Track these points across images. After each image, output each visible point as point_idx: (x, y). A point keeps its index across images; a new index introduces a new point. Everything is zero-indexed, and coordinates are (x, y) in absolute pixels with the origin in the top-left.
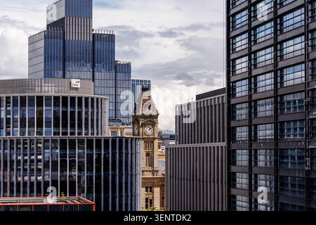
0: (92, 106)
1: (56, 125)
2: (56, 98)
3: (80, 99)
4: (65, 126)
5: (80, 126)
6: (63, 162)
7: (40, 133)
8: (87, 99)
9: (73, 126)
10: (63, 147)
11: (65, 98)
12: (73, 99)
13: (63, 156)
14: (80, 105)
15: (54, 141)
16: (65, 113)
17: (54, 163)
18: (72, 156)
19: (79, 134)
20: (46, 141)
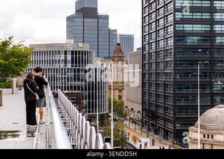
0: (88, 55)
1: (72, 63)
2: (72, 52)
3: (82, 51)
4: (76, 63)
5: (82, 63)
6: (75, 78)
7: (66, 66)
8: (85, 52)
9: (79, 63)
10: (75, 72)
11: (76, 51)
12: (79, 52)
13: (75, 75)
14: (82, 54)
15: (71, 69)
16: (76, 58)
17: (71, 78)
18: (79, 76)
19: (82, 66)
20: (68, 69)
